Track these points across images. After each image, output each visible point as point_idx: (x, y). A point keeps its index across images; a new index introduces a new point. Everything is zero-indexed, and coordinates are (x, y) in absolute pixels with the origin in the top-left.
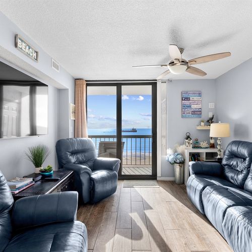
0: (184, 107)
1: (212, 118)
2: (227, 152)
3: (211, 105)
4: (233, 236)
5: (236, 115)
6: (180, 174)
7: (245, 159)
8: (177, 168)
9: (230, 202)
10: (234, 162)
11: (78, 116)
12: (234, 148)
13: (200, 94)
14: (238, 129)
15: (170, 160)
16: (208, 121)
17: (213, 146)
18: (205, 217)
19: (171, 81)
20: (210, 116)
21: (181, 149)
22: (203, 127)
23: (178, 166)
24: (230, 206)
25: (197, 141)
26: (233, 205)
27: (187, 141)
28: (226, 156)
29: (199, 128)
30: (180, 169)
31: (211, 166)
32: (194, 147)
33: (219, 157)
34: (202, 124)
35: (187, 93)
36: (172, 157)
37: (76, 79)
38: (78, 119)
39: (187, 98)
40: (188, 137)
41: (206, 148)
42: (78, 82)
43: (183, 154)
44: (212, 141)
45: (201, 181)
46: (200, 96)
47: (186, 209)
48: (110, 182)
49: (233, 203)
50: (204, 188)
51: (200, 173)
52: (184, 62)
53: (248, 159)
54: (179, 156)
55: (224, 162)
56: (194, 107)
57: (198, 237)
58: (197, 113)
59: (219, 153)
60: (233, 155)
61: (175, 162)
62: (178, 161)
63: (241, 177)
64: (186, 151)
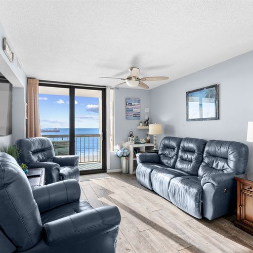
0: (127, 110)
1: (148, 120)
2: (162, 145)
3: (147, 110)
4: (176, 196)
5: (165, 118)
6: (126, 165)
7: (174, 149)
8: (124, 161)
9: (172, 176)
10: (167, 152)
11: (31, 115)
12: (167, 142)
13: (139, 101)
14: (167, 129)
15: (118, 155)
16: (145, 122)
17: (148, 142)
18: (153, 191)
19: (118, 89)
20: (146, 118)
21: (126, 145)
22: (142, 127)
23: (125, 159)
24: (172, 178)
25: (137, 138)
26: (174, 177)
27: (130, 138)
28: (161, 148)
29: (139, 128)
30: (126, 161)
31: (152, 156)
32: (135, 143)
33: (155, 149)
34: (141, 124)
35: (129, 99)
36: (120, 151)
37: (28, 78)
38: (31, 119)
39: (130, 103)
40: (131, 135)
41: (144, 143)
42: (31, 81)
43: (128, 149)
44: (148, 138)
45: (148, 167)
46: (140, 103)
47: (138, 189)
48: (74, 176)
49: (173, 176)
50: (151, 171)
51: (145, 161)
52: (138, 79)
53: (176, 149)
54: (126, 151)
55: (160, 152)
56: (135, 111)
57: (153, 203)
58: (137, 116)
59: (155, 146)
60: (166, 147)
61: (123, 156)
62: (125, 155)
63: (172, 161)
64: (131, 146)
